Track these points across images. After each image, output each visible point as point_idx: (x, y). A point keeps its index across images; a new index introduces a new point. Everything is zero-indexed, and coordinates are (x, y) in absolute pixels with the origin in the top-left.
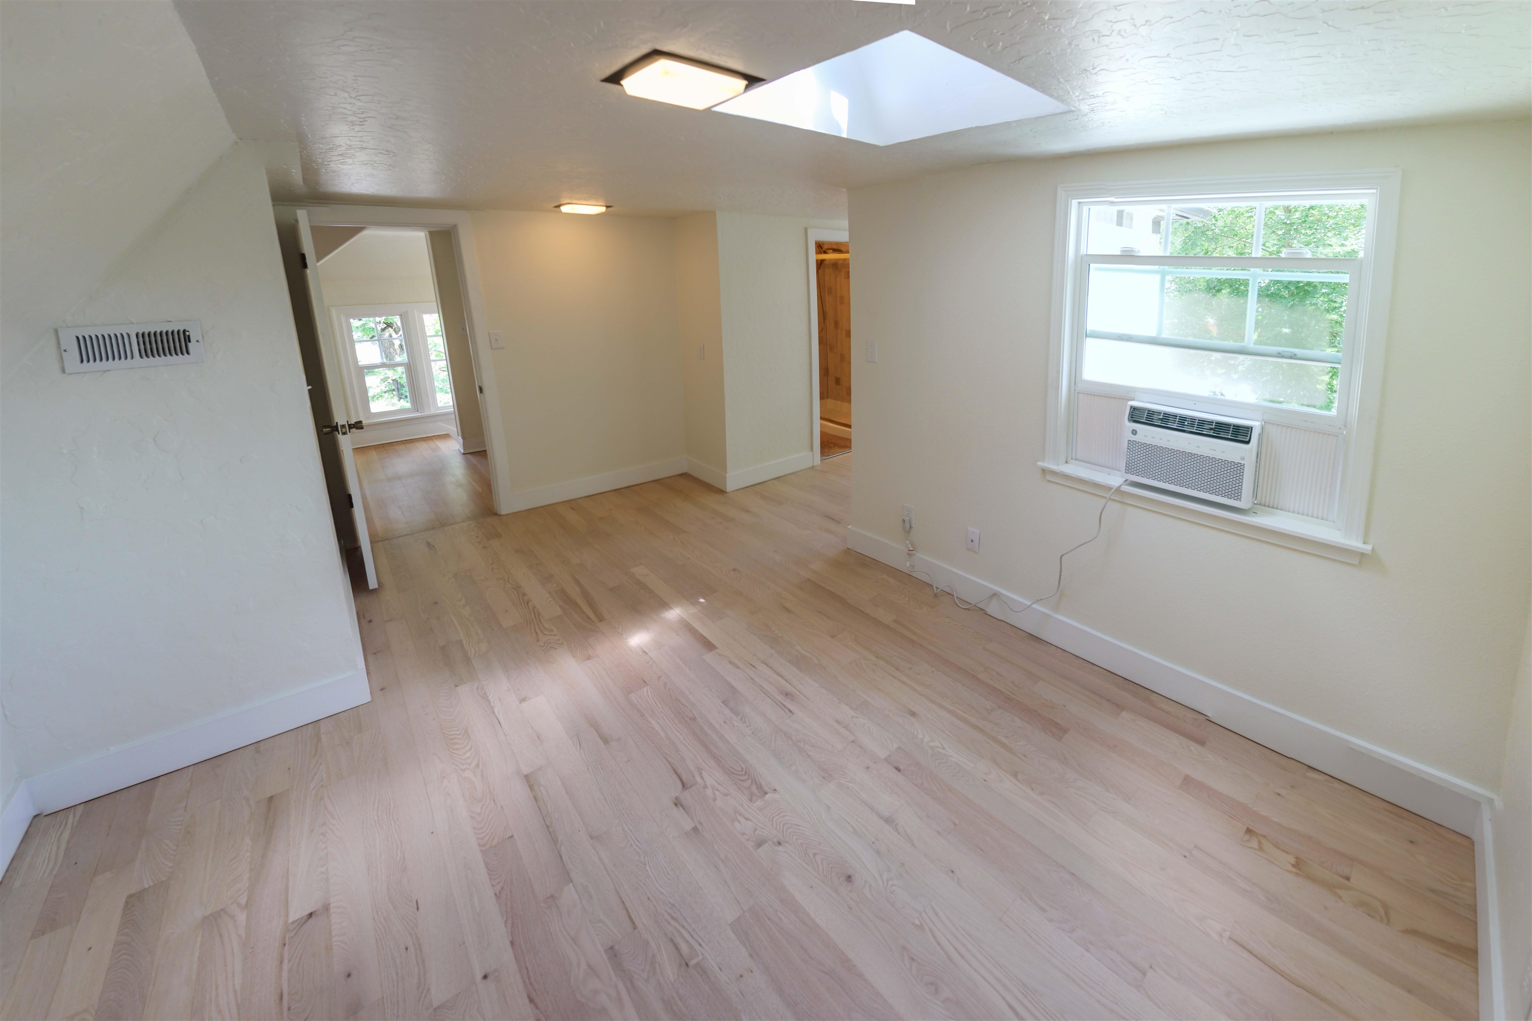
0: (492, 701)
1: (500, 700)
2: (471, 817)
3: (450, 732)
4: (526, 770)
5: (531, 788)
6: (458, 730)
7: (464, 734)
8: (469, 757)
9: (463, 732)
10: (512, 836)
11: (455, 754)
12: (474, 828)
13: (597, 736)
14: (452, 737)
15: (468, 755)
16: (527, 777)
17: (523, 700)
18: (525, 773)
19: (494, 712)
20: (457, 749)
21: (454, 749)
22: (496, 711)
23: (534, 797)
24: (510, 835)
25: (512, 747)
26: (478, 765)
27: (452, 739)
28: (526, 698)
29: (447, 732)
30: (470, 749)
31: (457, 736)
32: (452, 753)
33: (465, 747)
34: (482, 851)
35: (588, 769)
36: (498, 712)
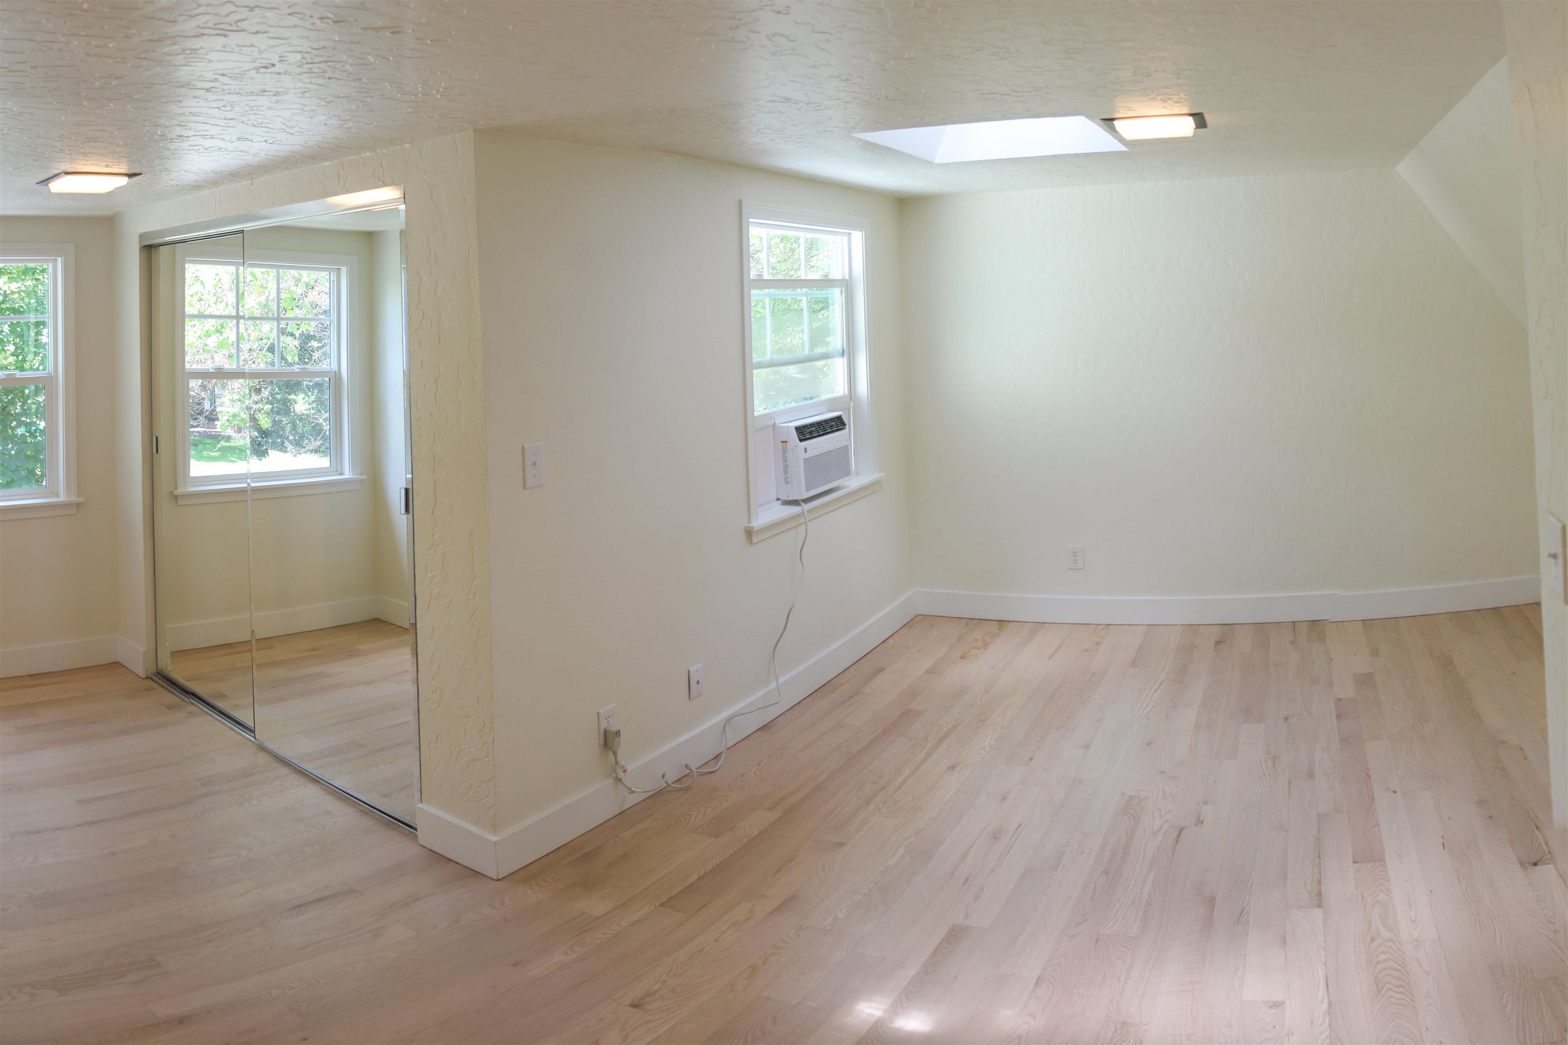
0: (1326, 1025)
1: (1312, 1022)
2: (1390, 892)
3: (1403, 999)
4: (1318, 913)
5: (1320, 894)
6: (1391, 997)
7: (1382, 988)
8: (1382, 953)
9: (1383, 992)
10: (1354, 863)
11: (1399, 965)
12: (1389, 881)
13: (1215, 910)
14: (1401, 989)
15: (1382, 957)
16: (1320, 906)
17: (1277, 1005)
18: (1320, 910)
19: (1330, 1004)
20: (1396, 970)
21: (1400, 971)
22: (1325, 1005)
23: (1321, 885)
24: (1355, 864)
25: (1323, 944)
26: (1373, 939)
27: (1402, 986)
28: (1271, 1007)
29: (1407, 999)
30: (1378, 963)
31: (1395, 989)
32: (1403, 967)
33: (1384, 969)
34: (1385, 862)
35: (1252, 885)
36: (1322, 1001)
